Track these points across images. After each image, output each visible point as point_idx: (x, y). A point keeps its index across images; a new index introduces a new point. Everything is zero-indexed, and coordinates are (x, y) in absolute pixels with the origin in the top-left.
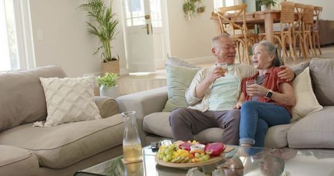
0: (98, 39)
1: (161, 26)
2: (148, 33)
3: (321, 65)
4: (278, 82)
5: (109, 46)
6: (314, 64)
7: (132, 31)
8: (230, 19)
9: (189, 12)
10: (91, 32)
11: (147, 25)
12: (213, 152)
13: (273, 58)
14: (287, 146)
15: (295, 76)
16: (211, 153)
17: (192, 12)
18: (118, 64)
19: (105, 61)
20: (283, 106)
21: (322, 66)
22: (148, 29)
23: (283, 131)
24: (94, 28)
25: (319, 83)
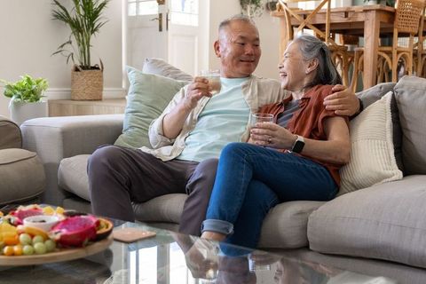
0: (68, 29)
1: (195, 23)
2: (161, 30)
3: (416, 89)
4: (322, 115)
5: (88, 42)
6: (402, 86)
7: (136, 24)
8: (305, 17)
9: (249, 7)
10: (58, 17)
11: (161, 15)
12: (62, 236)
13: (314, 67)
14: (306, 247)
15: (362, 108)
16: (58, 237)
17: (254, 6)
18: (101, 77)
19: (77, 70)
20: (323, 163)
21: (418, 92)
22: (160, 21)
23: (301, 213)
24: (65, 10)
25: (409, 126)
